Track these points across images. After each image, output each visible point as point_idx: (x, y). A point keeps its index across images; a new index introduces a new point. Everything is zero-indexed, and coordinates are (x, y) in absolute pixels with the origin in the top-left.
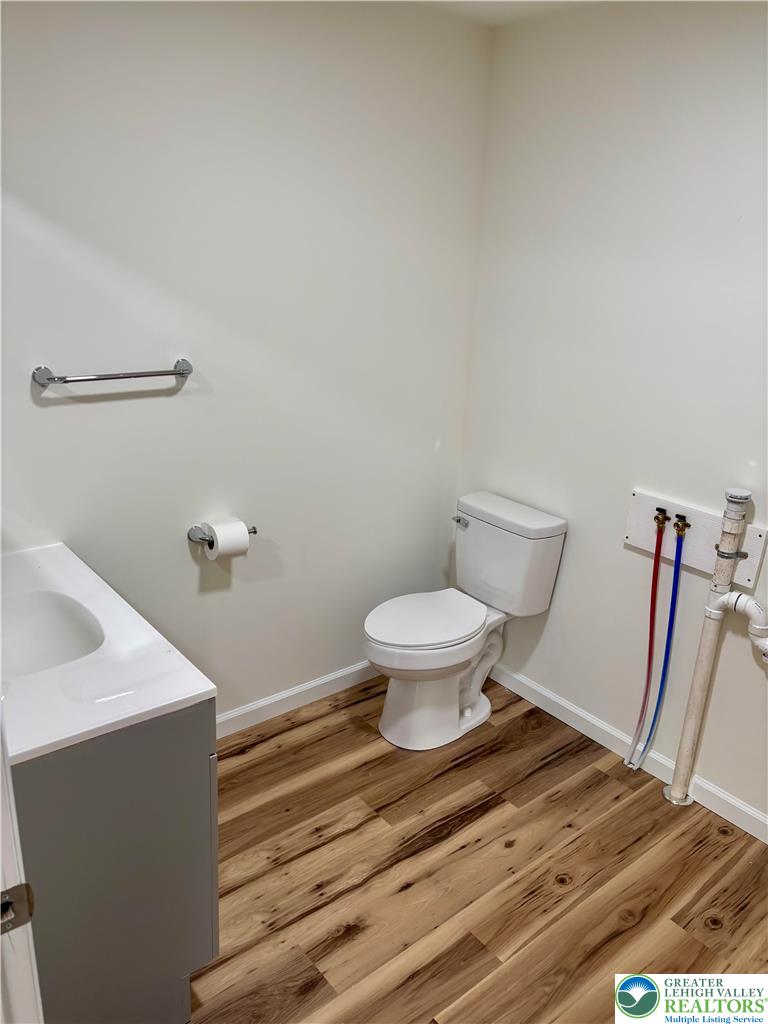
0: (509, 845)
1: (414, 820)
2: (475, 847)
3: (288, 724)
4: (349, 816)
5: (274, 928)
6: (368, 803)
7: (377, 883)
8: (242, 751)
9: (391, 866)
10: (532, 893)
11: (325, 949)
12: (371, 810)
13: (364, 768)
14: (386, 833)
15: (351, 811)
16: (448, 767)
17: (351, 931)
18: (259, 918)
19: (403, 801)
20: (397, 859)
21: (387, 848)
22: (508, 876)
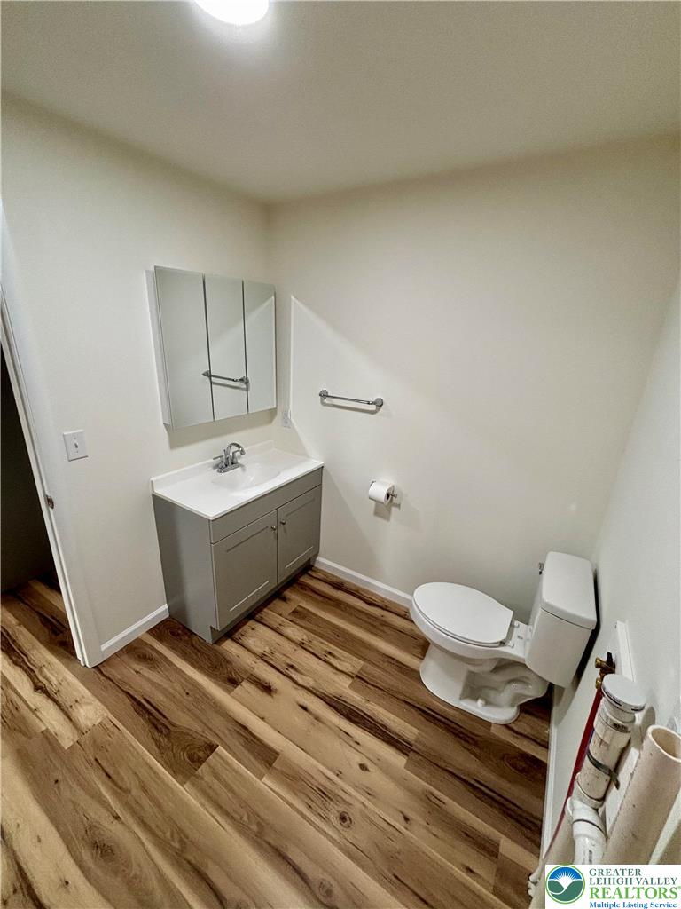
0: (363, 767)
1: (359, 698)
2: (352, 743)
3: (403, 613)
4: (347, 664)
5: (263, 657)
6: (361, 669)
7: (302, 692)
8: (370, 604)
9: (317, 696)
10: (323, 793)
11: (255, 681)
12: (356, 673)
13: (390, 660)
14: (342, 687)
15: (351, 663)
16: (422, 707)
17: (267, 689)
18: (267, 649)
19: (372, 688)
20: (323, 698)
21: (330, 690)
22: (334, 772)
